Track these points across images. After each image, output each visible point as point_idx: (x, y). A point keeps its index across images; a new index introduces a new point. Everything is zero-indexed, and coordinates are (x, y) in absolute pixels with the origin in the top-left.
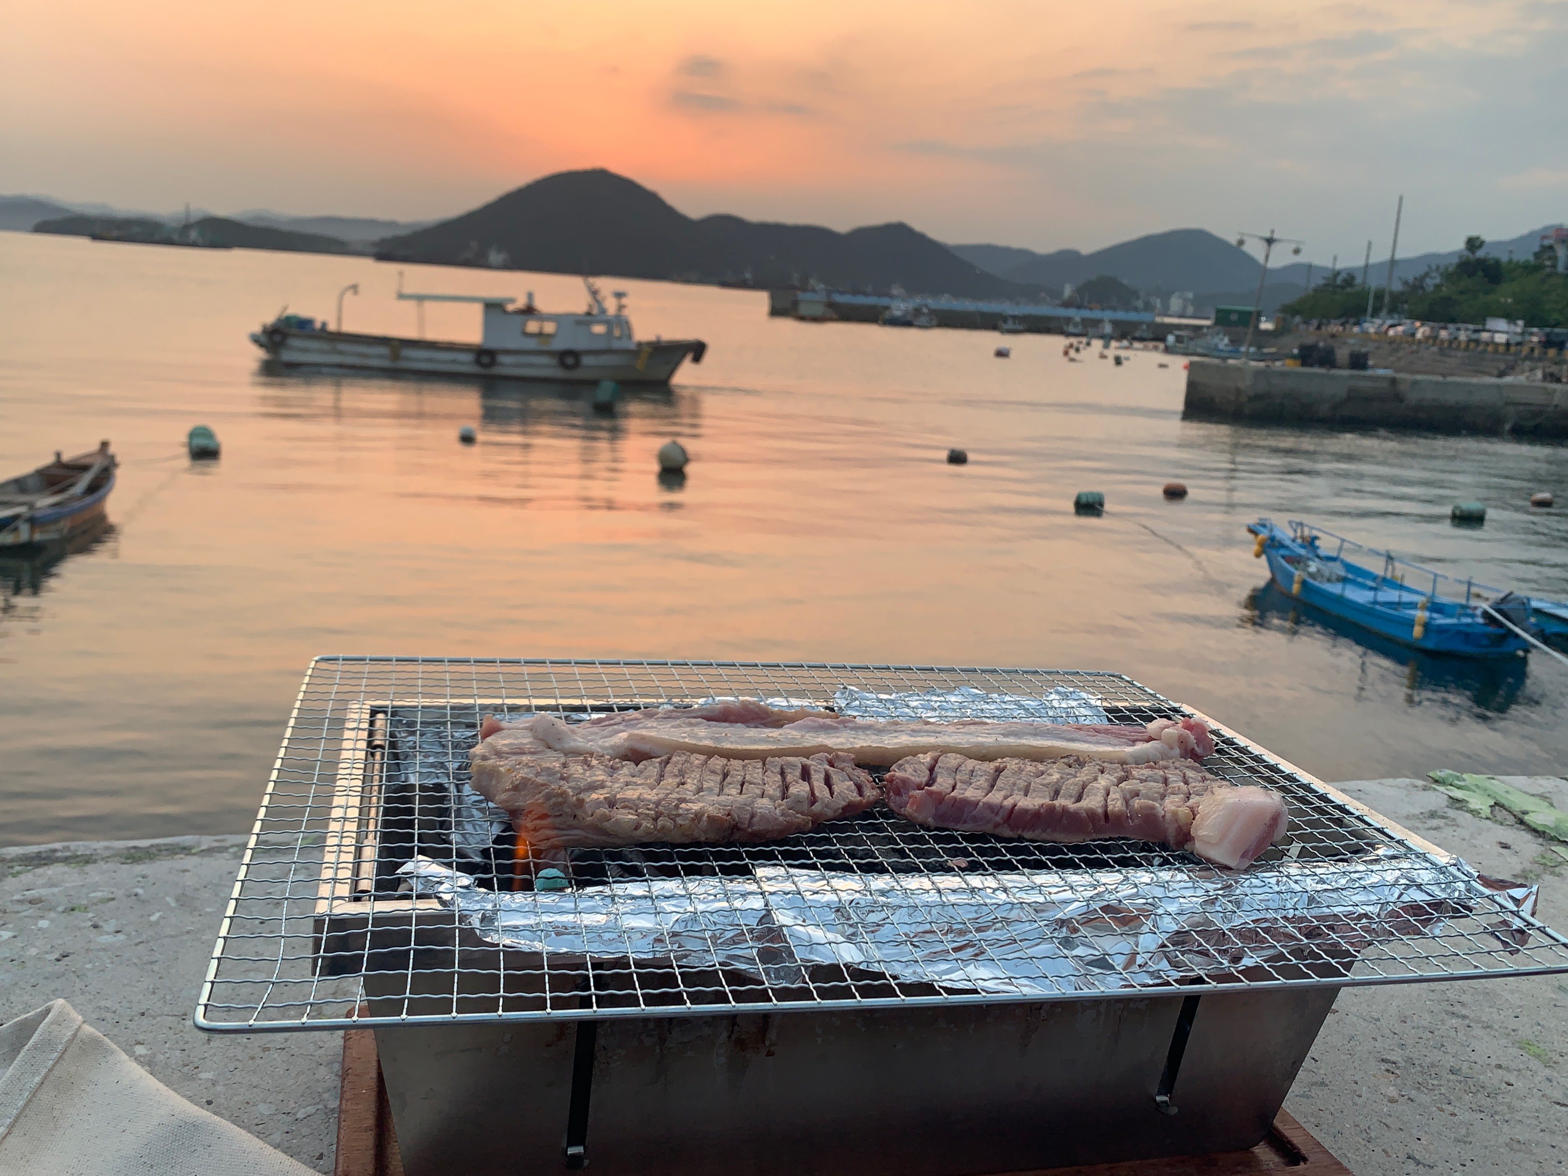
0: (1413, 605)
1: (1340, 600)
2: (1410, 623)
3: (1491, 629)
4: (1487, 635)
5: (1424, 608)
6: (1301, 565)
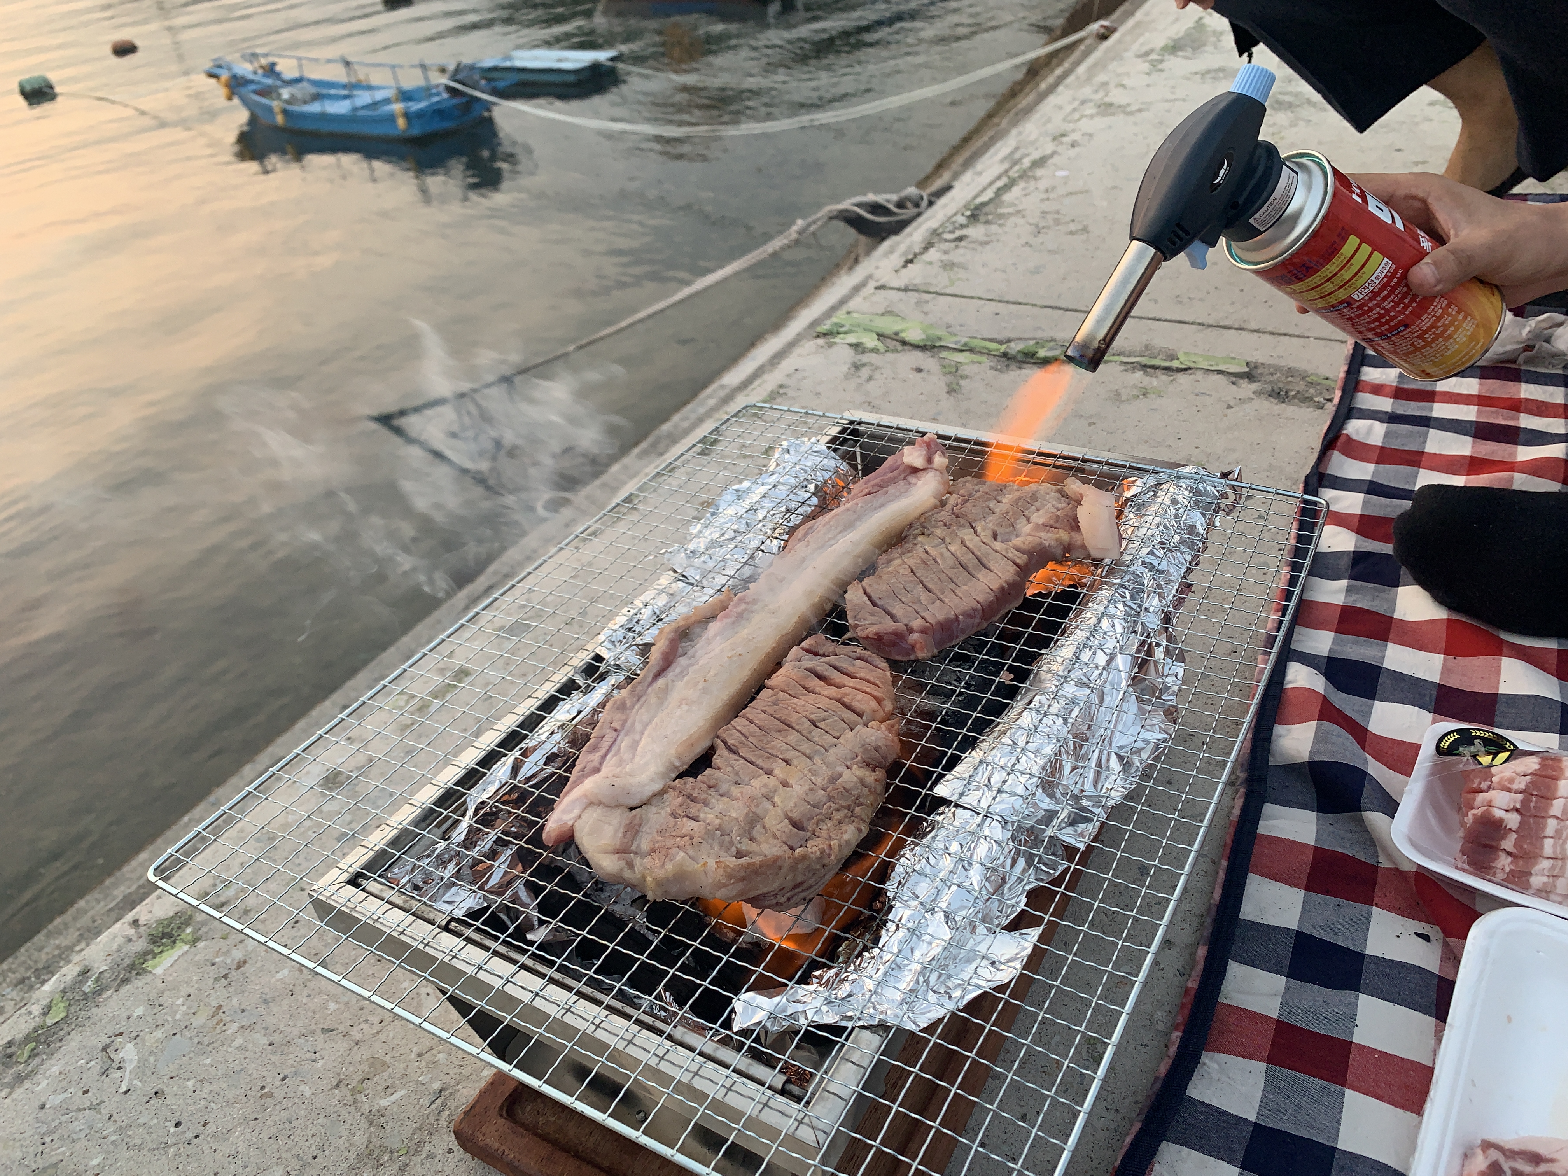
0: (387, 101)
1: (324, 117)
2: (391, 118)
3: (455, 101)
4: (455, 108)
5: (398, 100)
6: (274, 95)
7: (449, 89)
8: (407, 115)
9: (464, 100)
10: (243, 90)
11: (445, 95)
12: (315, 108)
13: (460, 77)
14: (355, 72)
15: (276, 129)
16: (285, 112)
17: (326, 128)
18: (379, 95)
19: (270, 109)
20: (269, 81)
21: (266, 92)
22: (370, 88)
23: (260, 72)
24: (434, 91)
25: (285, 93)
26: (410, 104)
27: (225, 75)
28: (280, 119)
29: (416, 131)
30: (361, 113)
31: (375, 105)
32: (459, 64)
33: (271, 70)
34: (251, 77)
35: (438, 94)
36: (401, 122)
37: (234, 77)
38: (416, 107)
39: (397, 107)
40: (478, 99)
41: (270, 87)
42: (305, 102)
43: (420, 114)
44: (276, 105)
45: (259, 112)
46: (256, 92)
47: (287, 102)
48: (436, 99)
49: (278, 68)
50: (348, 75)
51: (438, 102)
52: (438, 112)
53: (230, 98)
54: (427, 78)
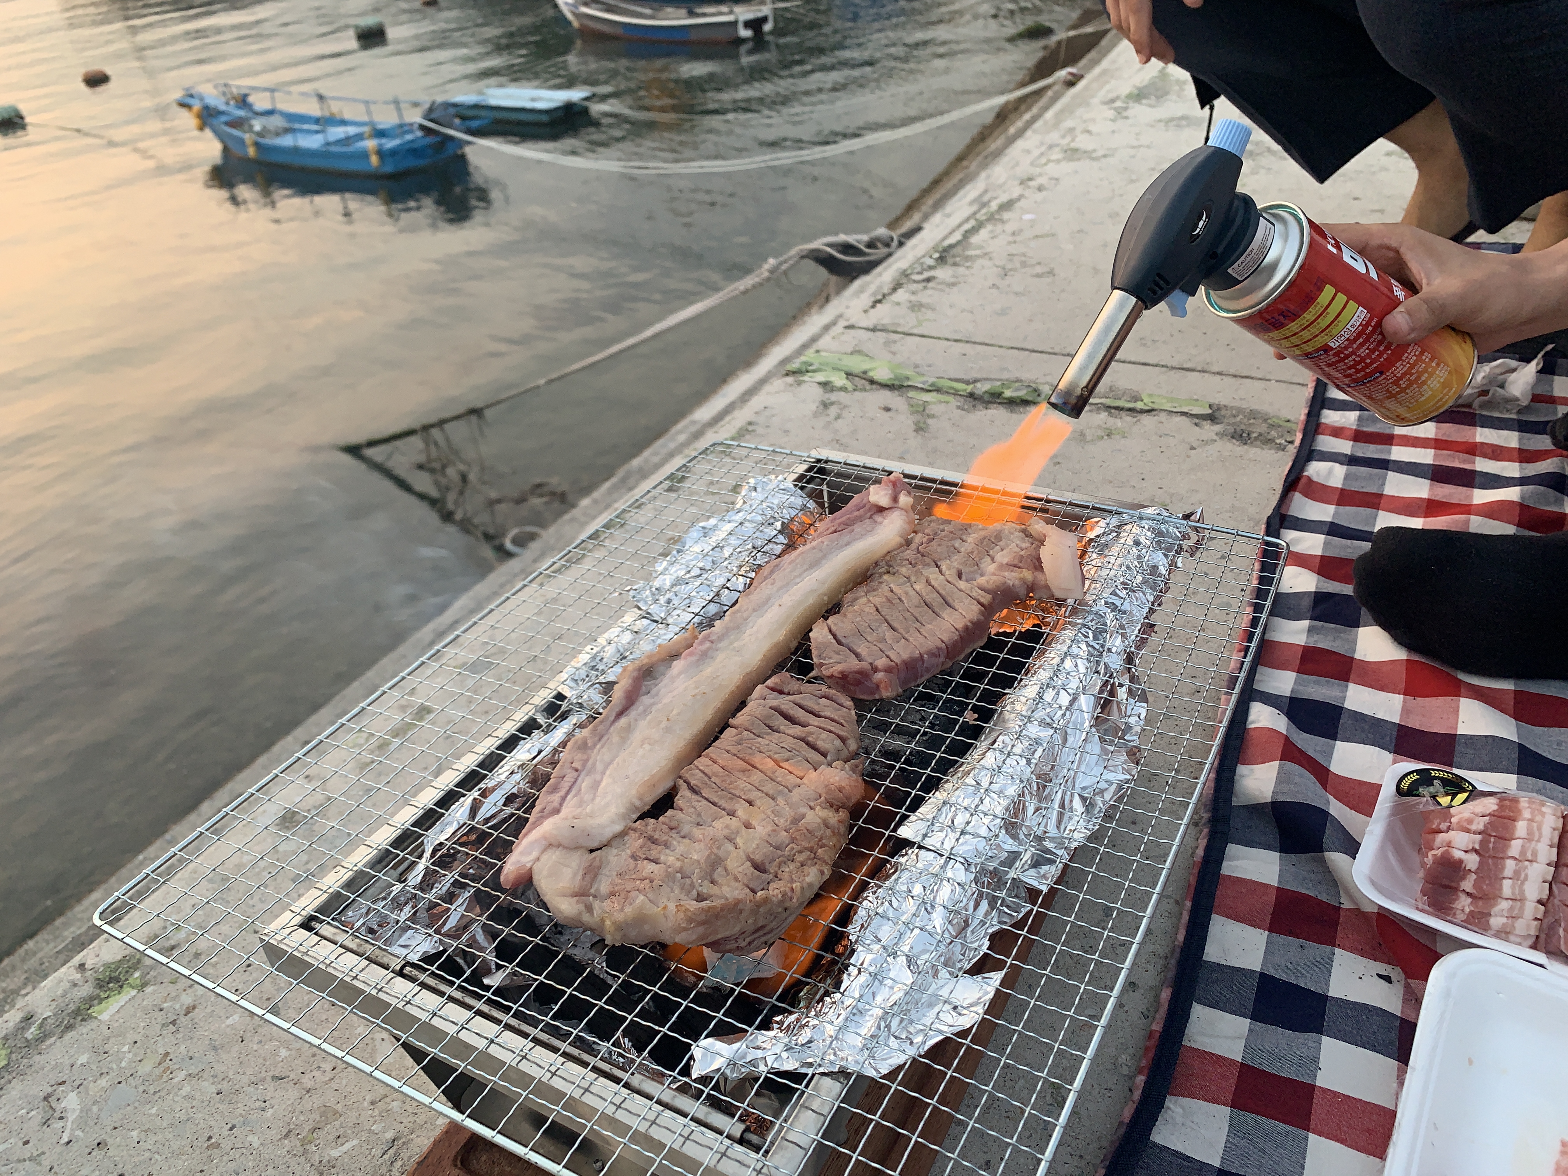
0: (360, 137)
1: (296, 151)
2: (364, 155)
3: (430, 140)
4: (429, 146)
5: (371, 136)
6: (246, 127)
7: (422, 127)
8: (380, 153)
9: (438, 139)
10: (215, 122)
11: (419, 134)
12: (287, 141)
13: (434, 115)
14: (329, 107)
15: (247, 160)
16: (256, 144)
17: (297, 161)
18: (352, 130)
19: (241, 141)
20: (241, 113)
21: (237, 123)
22: (343, 123)
23: (232, 103)
24: (406, 128)
25: (257, 125)
26: (383, 141)
27: (197, 106)
28: (251, 152)
29: (389, 169)
30: (334, 149)
31: (347, 141)
32: (433, 103)
33: (243, 101)
34: (223, 107)
35: (411, 131)
36: (374, 160)
37: (206, 108)
38: (390, 144)
39: (371, 144)
40: (452, 138)
41: (241, 118)
42: (278, 134)
43: (393, 152)
44: (247, 137)
45: (231, 145)
46: (227, 124)
47: (260, 134)
48: (409, 137)
49: (251, 99)
50: (322, 109)
51: (412, 141)
52: (411, 151)
53: (201, 128)
54: (400, 116)
